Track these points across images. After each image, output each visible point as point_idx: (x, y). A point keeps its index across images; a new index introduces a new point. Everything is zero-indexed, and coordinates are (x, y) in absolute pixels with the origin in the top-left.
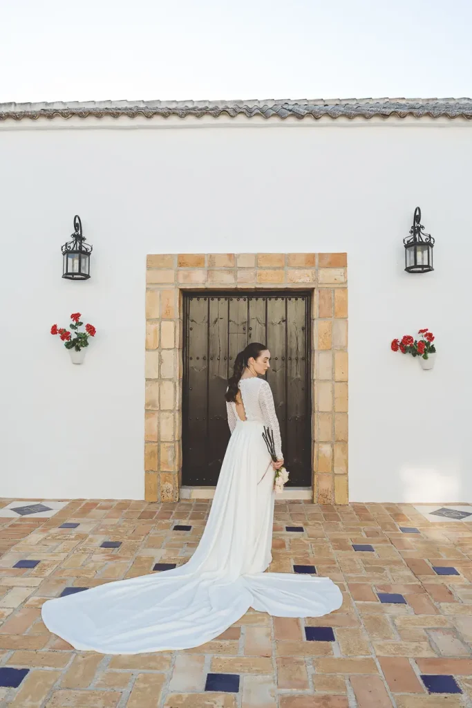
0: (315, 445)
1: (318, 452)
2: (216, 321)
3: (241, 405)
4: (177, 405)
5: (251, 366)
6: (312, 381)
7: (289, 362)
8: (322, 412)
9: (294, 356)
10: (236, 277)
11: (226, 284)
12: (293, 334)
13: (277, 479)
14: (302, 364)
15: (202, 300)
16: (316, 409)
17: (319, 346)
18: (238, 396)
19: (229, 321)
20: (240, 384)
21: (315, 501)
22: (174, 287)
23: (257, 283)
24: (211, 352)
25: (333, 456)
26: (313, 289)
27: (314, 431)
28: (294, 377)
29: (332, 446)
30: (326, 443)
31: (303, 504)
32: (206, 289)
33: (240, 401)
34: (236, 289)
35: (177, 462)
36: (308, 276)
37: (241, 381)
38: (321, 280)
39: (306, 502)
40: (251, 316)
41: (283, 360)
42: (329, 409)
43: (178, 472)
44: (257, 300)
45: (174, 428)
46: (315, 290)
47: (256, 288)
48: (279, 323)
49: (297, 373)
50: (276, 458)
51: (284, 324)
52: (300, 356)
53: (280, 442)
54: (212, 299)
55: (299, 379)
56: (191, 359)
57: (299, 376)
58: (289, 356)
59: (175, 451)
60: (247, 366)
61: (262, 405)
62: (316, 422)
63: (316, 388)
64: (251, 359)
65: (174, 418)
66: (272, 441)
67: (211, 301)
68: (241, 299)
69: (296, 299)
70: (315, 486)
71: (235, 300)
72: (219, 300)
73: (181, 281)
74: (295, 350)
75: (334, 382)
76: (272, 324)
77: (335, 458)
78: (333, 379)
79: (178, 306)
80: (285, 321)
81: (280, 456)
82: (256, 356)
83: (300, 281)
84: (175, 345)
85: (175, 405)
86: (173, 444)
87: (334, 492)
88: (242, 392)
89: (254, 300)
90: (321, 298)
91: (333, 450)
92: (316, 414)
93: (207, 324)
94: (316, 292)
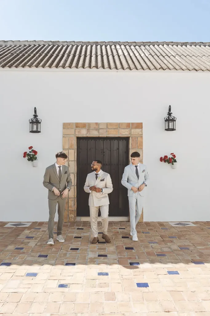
2: (90, 149)
7: (120, 166)
10: (99, 132)
11: (95, 135)
15: (84, 141)
19: (96, 149)
22: (74, 136)
24: (88, 162)
26: (129, 137)
34: (99, 137)
35: (75, 206)
36: (127, 132)
38: (132, 133)
40: (105, 147)
41: (117, 165)
43: (76, 210)
44: (107, 141)
45: (74, 192)
46: (130, 138)
47: (107, 137)
58: (120, 163)
59: (75, 202)
65: (74, 188)
67: (88, 141)
69: (123, 140)
71: (98, 141)
72: (91, 141)
73: (77, 133)
74: (122, 161)
76: (113, 150)
79: (75, 144)
80: (118, 149)
83: (124, 134)
84: (74, 159)
85: (74, 183)
86: (74, 199)
90: (132, 140)
93: (87, 151)
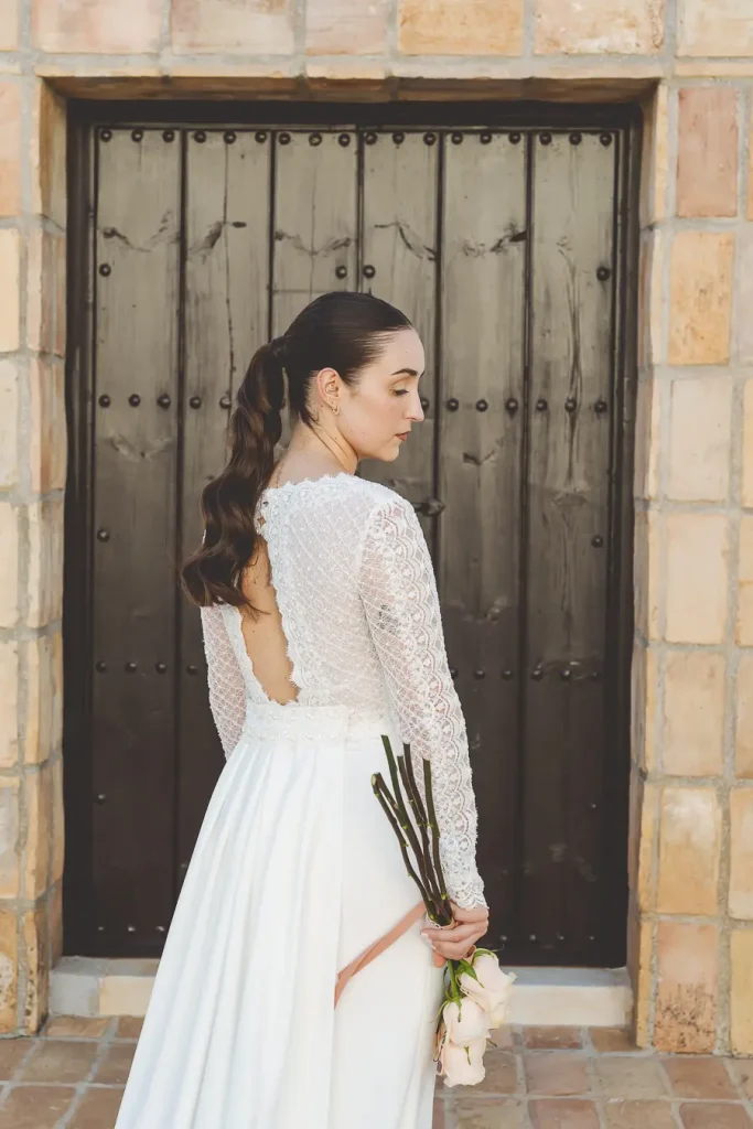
0: (649, 789)
1: (659, 822)
2: (215, 237)
3: (266, 623)
4: (35, 607)
5: (326, 420)
6: (638, 507)
7: (536, 422)
8: (679, 645)
9: (559, 397)
10: (298, 27)
11: (255, 60)
12: (560, 300)
13: (451, 1011)
14: (593, 429)
15: (152, 138)
16: (654, 632)
17: (672, 347)
18: (253, 574)
19: (273, 236)
20: (263, 511)
21: (642, 1038)
22: (16, 69)
23: (396, 55)
24: (191, 374)
25: (727, 842)
26: (652, 85)
27: (641, 731)
28: (559, 485)
29: (723, 798)
30: (695, 781)
31: (588, 1051)
32: (166, 80)
33: (261, 602)
34: (301, 83)
35: (31, 859)
36: (632, 25)
37: (270, 494)
38: (688, 40)
39: (601, 1037)
40: (373, 214)
41: (511, 411)
42: (713, 633)
43: (40, 902)
44: (398, 141)
45: (21, 708)
46: (662, 92)
47: (391, 83)
48: (498, 248)
49: (570, 474)
50: (447, 903)
51: (516, 251)
52: (588, 398)
53: (472, 818)
54: (200, 139)
55: (579, 499)
56: (105, 402)
57: (580, 484)
58: (536, 394)
59: (23, 812)
60: (307, 418)
61: (377, 621)
62: (653, 692)
63: (654, 537)
64: (326, 377)
65: (21, 667)
66: (427, 816)
67: (192, 143)
68: (327, 137)
69: (575, 141)
70: (643, 973)
71: (300, 141)
72: (228, 142)
73: (49, 39)
74: (564, 372)
75: (735, 513)
76: (467, 250)
77: (735, 851)
78: (734, 500)
79: (35, 159)
80: (524, 236)
81: (466, 887)
82: (349, 363)
83: (594, 46)
84: (23, 336)
85: (22, 608)
86: (15, 781)
87: (727, 1002)
88: (273, 552)
89: (386, 140)
90: (691, 124)
91: (727, 816)
92: (653, 653)
93: (175, 249)
94: (664, 97)
